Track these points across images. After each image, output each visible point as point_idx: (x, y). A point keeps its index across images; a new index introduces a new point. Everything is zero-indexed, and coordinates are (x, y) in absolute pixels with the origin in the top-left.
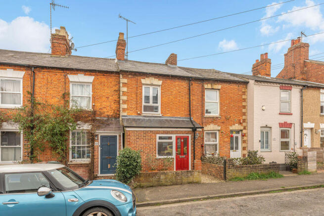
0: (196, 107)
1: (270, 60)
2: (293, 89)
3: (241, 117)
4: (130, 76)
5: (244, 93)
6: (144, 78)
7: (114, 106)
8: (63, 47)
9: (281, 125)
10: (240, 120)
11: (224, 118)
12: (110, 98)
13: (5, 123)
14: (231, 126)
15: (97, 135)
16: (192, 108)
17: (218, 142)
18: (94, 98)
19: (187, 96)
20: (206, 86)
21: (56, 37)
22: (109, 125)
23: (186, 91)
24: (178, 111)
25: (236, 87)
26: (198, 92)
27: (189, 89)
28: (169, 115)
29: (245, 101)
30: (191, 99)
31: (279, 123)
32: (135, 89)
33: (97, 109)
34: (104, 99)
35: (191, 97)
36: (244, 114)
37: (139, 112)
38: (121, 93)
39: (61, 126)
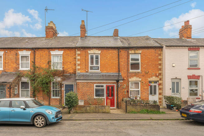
0: (123, 66)
1: (191, 26)
2: (200, 49)
3: (157, 72)
4: (81, 50)
5: (160, 55)
6: (90, 50)
7: (74, 67)
8: (51, 33)
9: (189, 77)
10: (156, 74)
11: (144, 73)
12: (72, 62)
13: (22, 78)
14: (150, 78)
15: (63, 84)
16: (120, 67)
17: (139, 89)
18: (64, 63)
19: (117, 59)
20: (130, 52)
21: (48, 28)
22: (70, 78)
23: (117, 56)
24: (111, 69)
25: (154, 51)
26: (125, 56)
27: (119, 55)
28: (105, 72)
29: (161, 60)
30: (120, 61)
31: (188, 76)
32: (84, 57)
33: (65, 69)
34: (69, 63)
35: (120, 60)
36: (160, 69)
37: (87, 71)
38: (77, 60)
39: (46, 79)
